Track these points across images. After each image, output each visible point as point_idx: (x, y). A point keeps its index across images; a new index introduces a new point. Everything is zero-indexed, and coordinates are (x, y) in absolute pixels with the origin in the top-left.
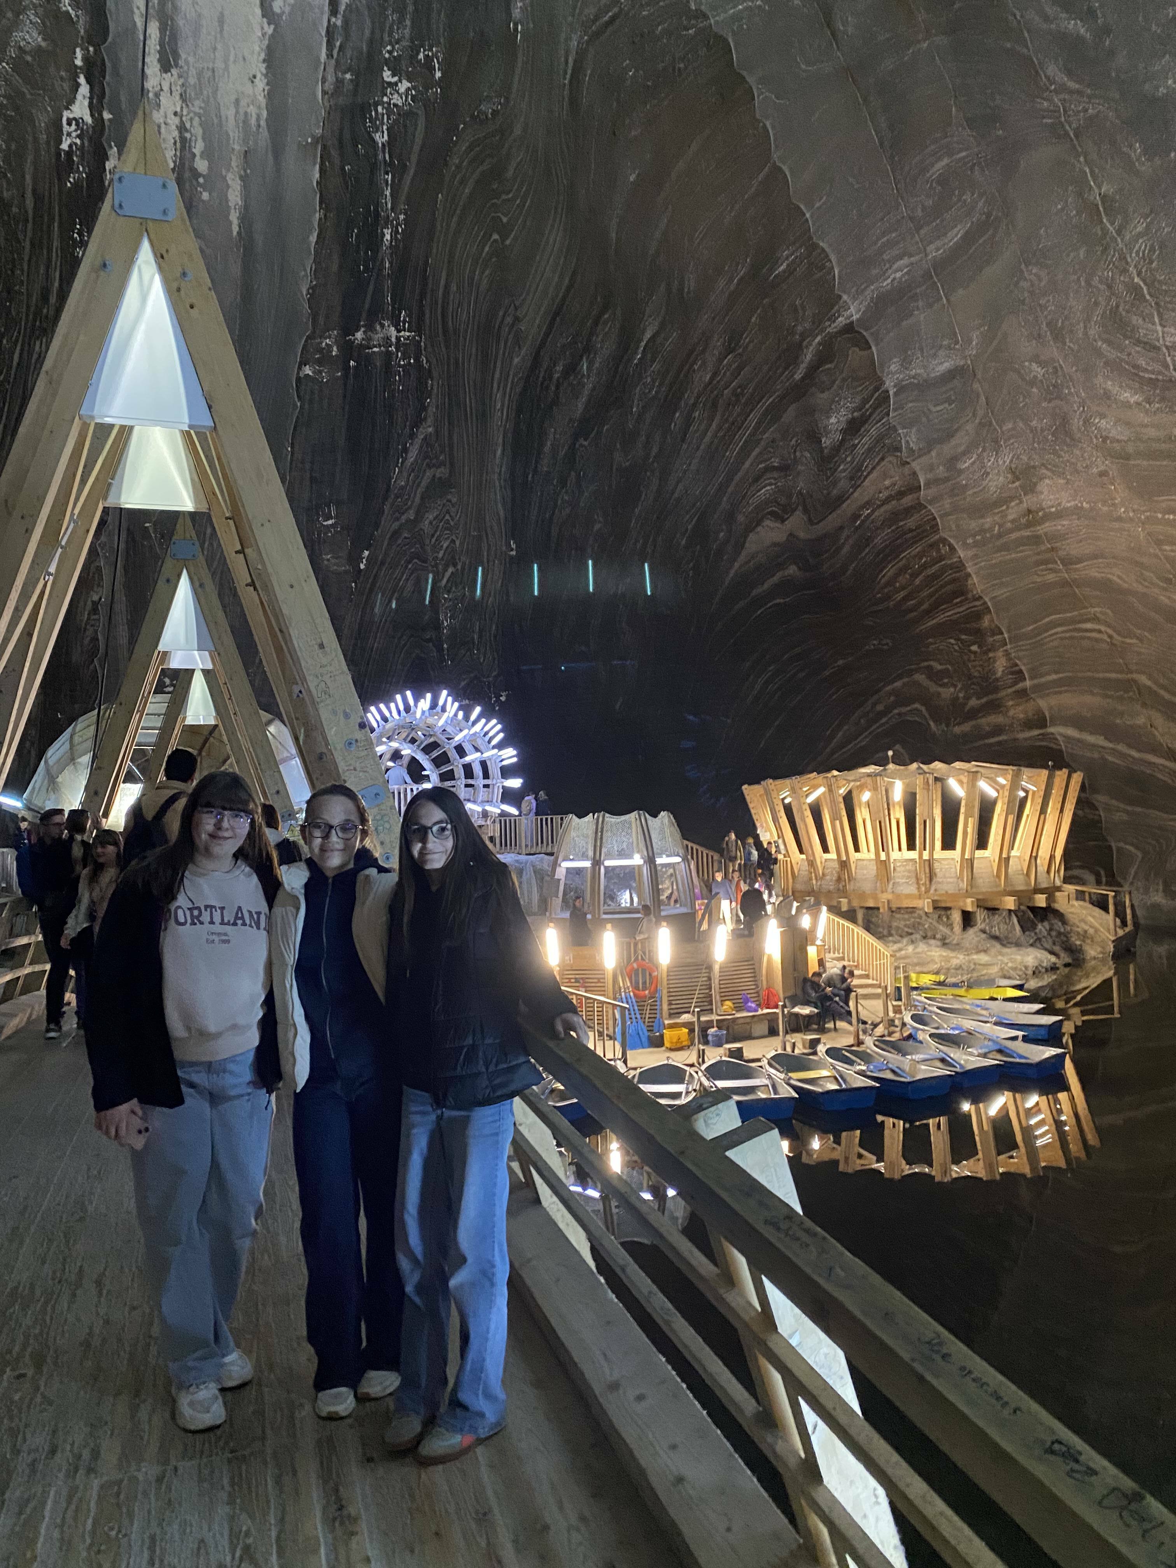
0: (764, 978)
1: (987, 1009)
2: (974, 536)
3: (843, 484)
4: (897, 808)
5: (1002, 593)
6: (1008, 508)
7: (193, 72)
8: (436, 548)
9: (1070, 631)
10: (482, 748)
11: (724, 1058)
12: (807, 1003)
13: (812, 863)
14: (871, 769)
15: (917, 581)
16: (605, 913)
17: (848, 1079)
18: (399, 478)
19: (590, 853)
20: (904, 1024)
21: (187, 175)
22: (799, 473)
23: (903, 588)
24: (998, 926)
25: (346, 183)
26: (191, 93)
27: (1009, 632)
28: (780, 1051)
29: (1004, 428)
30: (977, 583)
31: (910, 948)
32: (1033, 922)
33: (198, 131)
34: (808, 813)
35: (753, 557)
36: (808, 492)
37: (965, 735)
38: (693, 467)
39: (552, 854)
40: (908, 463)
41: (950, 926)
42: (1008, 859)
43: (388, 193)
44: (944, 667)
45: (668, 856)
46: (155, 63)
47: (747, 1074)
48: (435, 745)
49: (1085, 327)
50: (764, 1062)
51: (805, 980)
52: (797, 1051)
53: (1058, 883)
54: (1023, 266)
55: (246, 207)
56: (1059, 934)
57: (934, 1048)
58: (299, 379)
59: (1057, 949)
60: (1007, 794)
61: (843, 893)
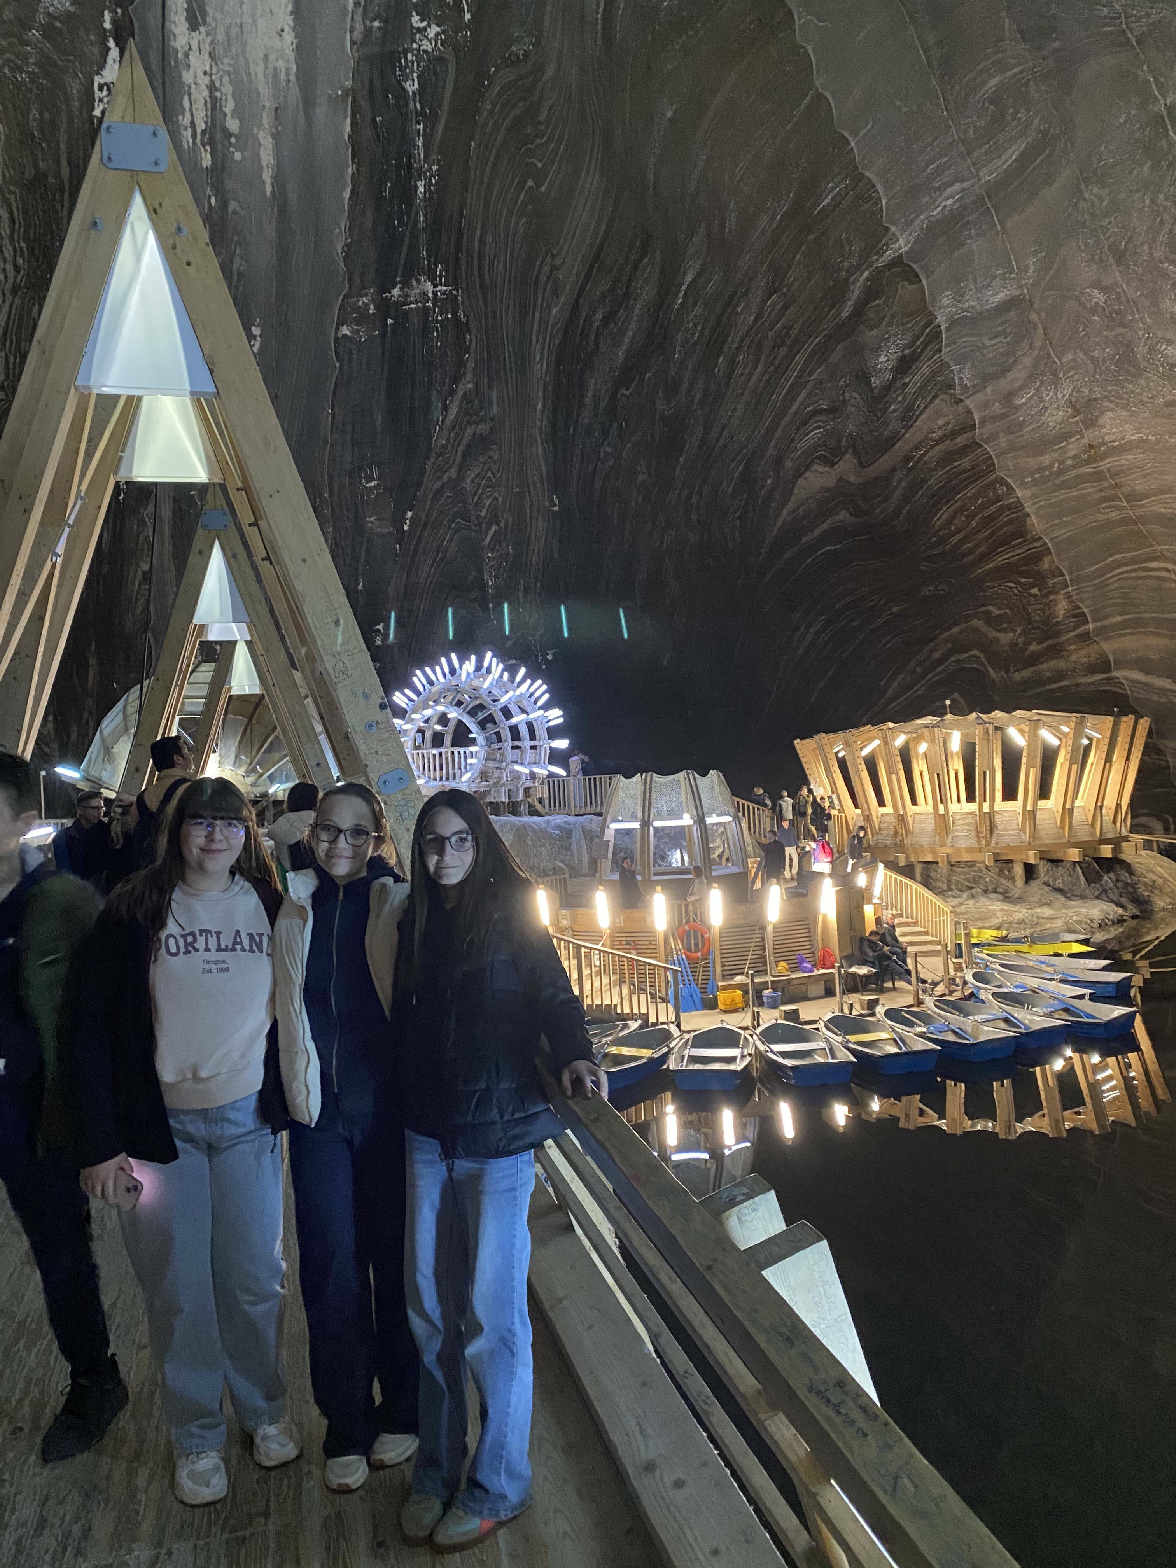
0: (819, 938)
1: (1051, 966)
2: (1032, 475)
3: (894, 425)
4: (955, 758)
5: (1061, 533)
6: (1068, 444)
7: (221, 30)
8: (478, 505)
9: (1135, 570)
10: (528, 709)
11: (779, 1022)
12: (864, 963)
13: (867, 818)
14: (928, 720)
15: (974, 524)
16: (655, 874)
17: (908, 1042)
18: (439, 438)
19: (639, 814)
20: (965, 983)
21: (219, 135)
22: (848, 416)
23: (959, 531)
24: (1061, 877)
25: (378, 134)
26: (220, 51)
27: (1070, 573)
28: (837, 1013)
29: (1064, 360)
30: (1034, 521)
31: (971, 902)
32: (1098, 873)
33: (228, 89)
34: (863, 767)
35: (802, 504)
36: (858, 434)
37: (1025, 681)
38: (738, 413)
39: (600, 815)
40: (962, 401)
41: (1012, 879)
42: (1071, 810)
43: (420, 143)
44: (1002, 612)
45: (718, 815)
46: (183, 21)
47: (803, 1037)
48: (481, 707)
49: (1151, 248)
50: (821, 1025)
51: (862, 939)
52: (854, 1012)
53: (1124, 833)
54: (1083, 187)
55: (278, 165)
56: (1126, 885)
57: (997, 1009)
58: (337, 340)
59: (1124, 900)
60: (1070, 742)
61: (901, 847)
